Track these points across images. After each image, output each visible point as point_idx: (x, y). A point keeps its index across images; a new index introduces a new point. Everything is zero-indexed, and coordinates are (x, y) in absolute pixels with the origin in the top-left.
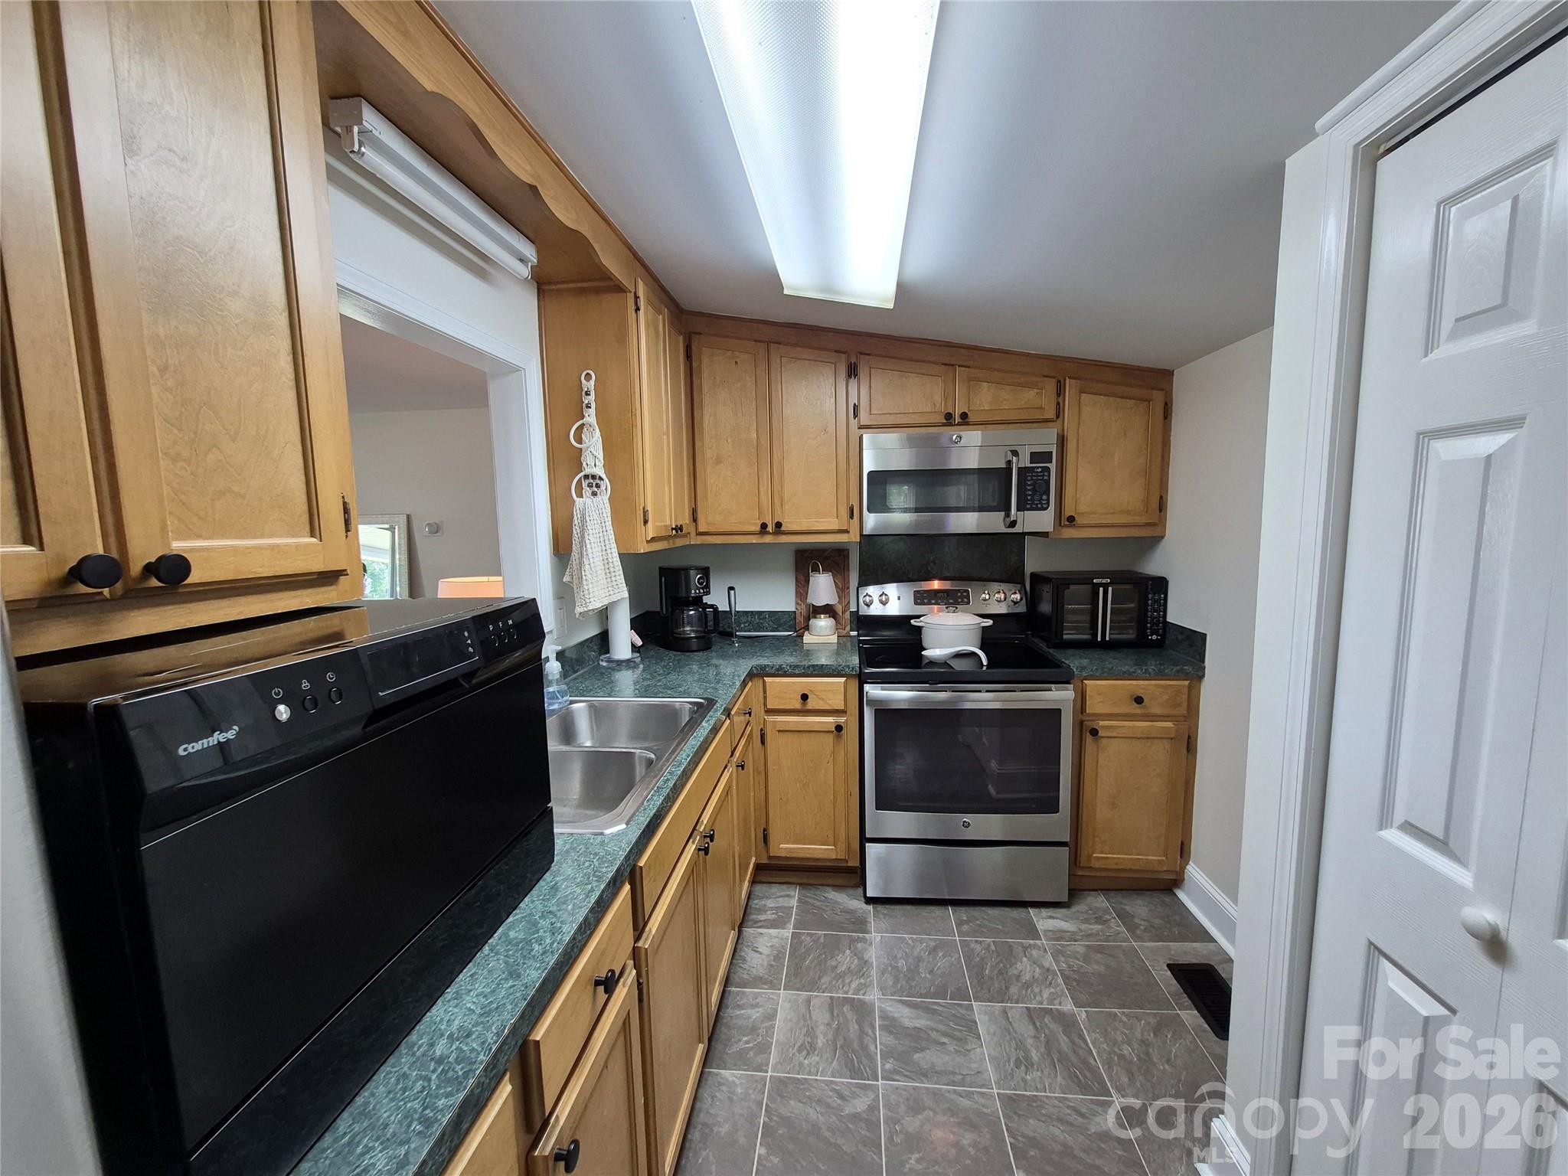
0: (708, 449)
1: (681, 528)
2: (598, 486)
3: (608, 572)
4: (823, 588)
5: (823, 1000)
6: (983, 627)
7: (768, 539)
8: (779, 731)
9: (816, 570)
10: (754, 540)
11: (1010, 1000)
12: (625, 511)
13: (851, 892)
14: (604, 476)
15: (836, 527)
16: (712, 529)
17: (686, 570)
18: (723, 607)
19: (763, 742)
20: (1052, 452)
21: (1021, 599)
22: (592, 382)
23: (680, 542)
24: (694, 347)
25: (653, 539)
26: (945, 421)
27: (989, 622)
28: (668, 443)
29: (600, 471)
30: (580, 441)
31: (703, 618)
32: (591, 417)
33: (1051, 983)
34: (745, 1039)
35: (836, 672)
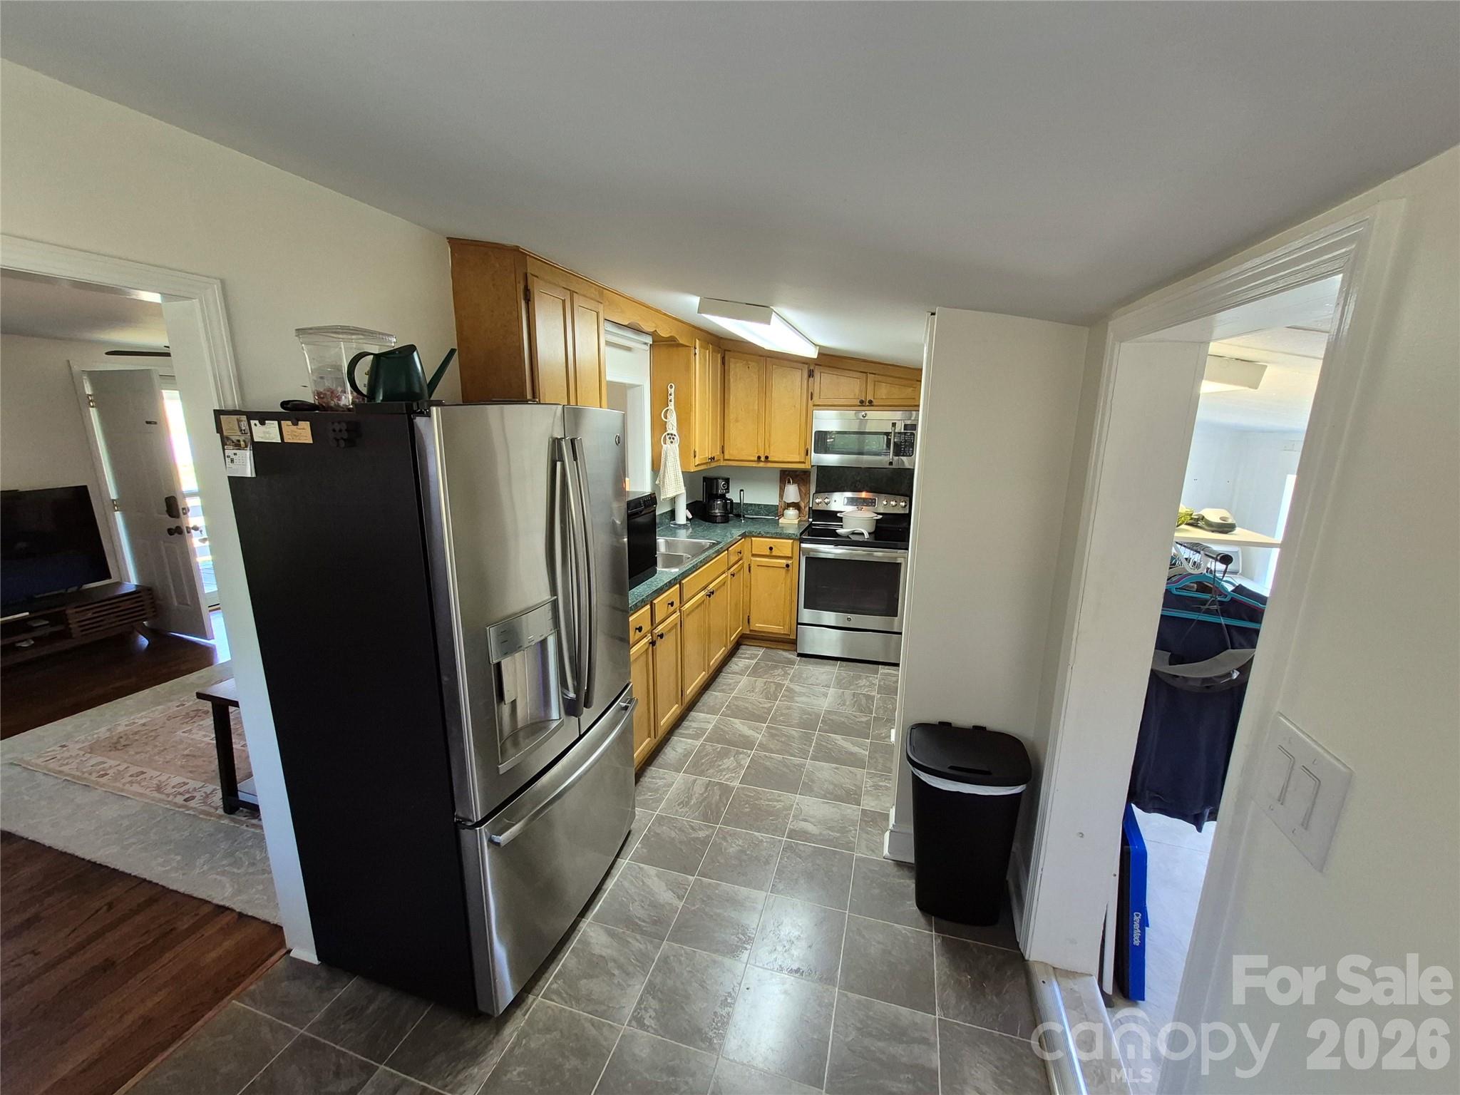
0: (732, 413)
1: (714, 458)
2: (673, 438)
3: (676, 480)
4: (792, 493)
5: (762, 681)
6: (877, 520)
7: (761, 465)
8: (758, 566)
9: (789, 482)
10: (754, 464)
12: (685, 452)
13: (793, 652)
14: (676, 434)
15: (798, 460)
16: (732, 458)
17: (717, 479)
18: (736, 500)
19: (750, 571)
21: (905, 506)
22: (673, 389)
23: (714, 465)
24: (726, 358)
25: (698, 465)
26: (859, 404)
27: (880, 517)
28: (709, 418)
29: (675, 432)
30: (666, 418)
31: (725, 505)
32: (672, 406)
34: (725, 685)
35: (788, 537)
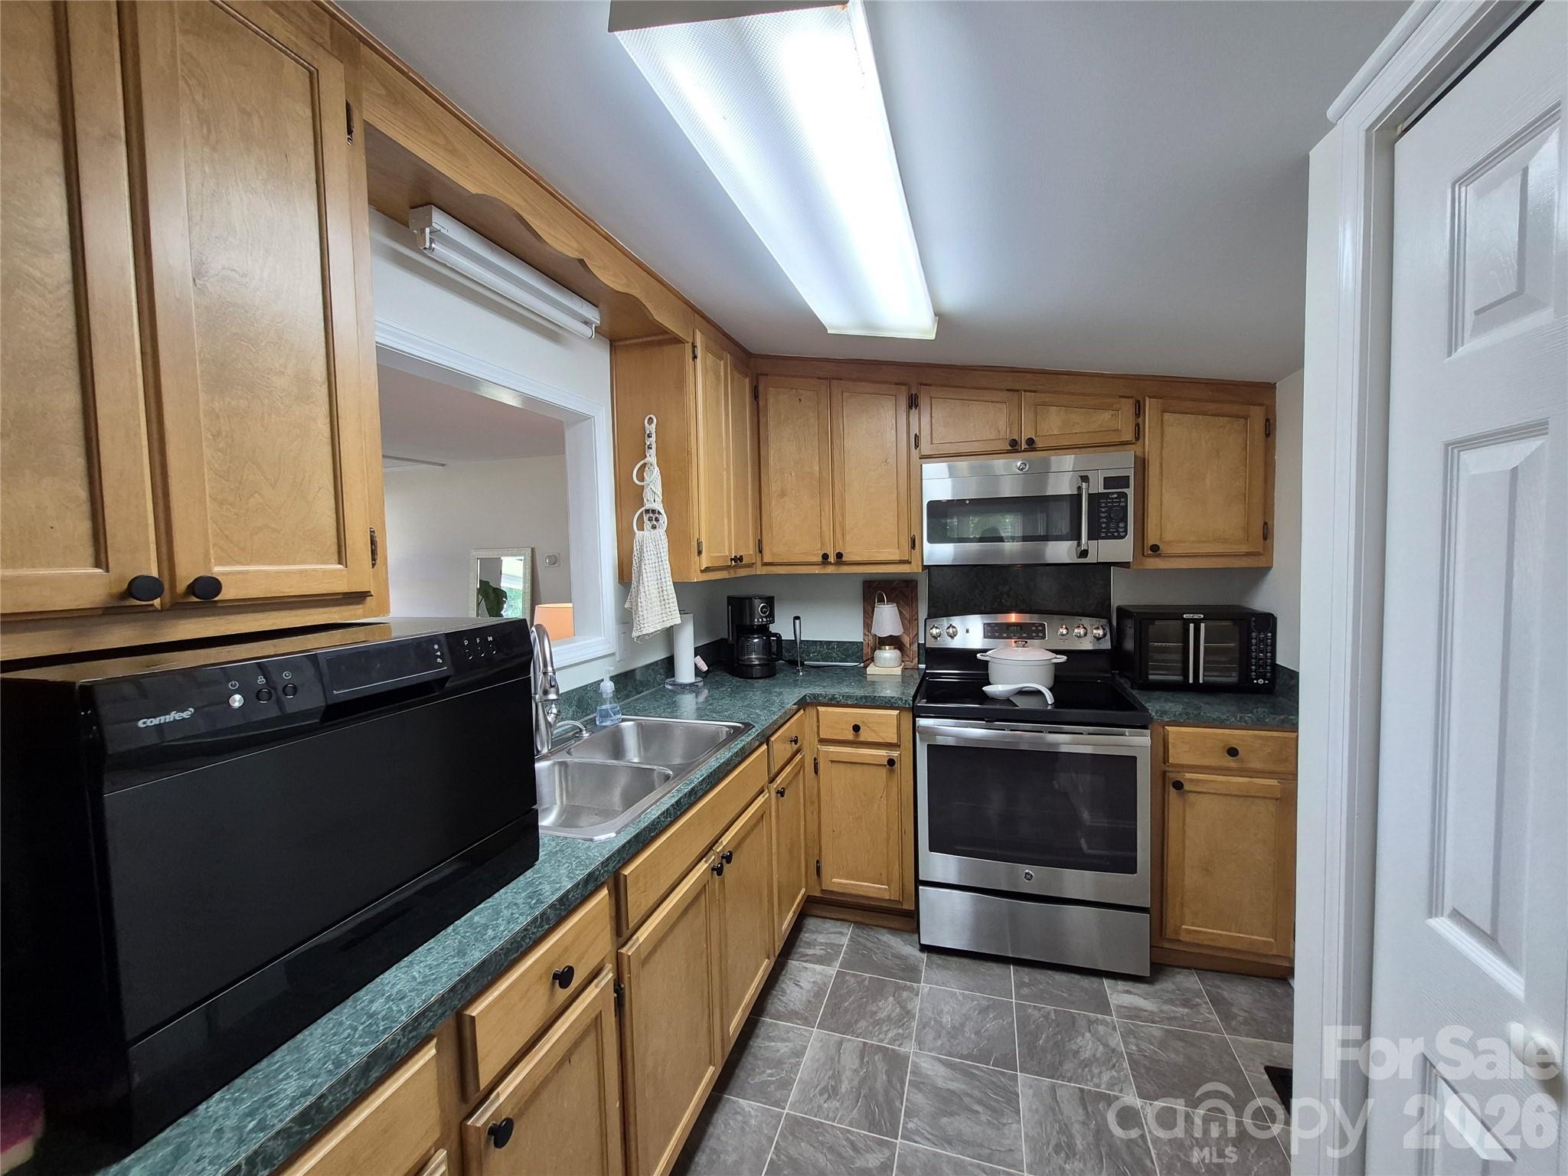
0: (774, 483)
1: (741, 559)
2: (657, 520)
3: (663, 601)
4: (887, 619)
5: (855, 1044)
6: (1056, 664)
7: (830, 570)
8: (832, 761)
9: (881, 601)
10: (816, 570)
11: (1062, 1077)
12: (681, 543)
13: (907, 936)
14: (662, 512)
15: (897, 558)
16: (777, 560)
17: (750, 599)
18: (787, 635)
19: (816, 772)
20: (1129, 476)
21: (1105, 635)
22: (654, 426)
23: (742, 572)
24: (761, 388)
25: (707, 570)
26: (1010, 448)
27: (1063, 658)
28: (729, 480)
29: (658, 506)
30: (642, 479)
31: (767, 646)
32: (652, 457)
33: (1114, 1066)
34: (769, 1071)
35: (888, 704)
